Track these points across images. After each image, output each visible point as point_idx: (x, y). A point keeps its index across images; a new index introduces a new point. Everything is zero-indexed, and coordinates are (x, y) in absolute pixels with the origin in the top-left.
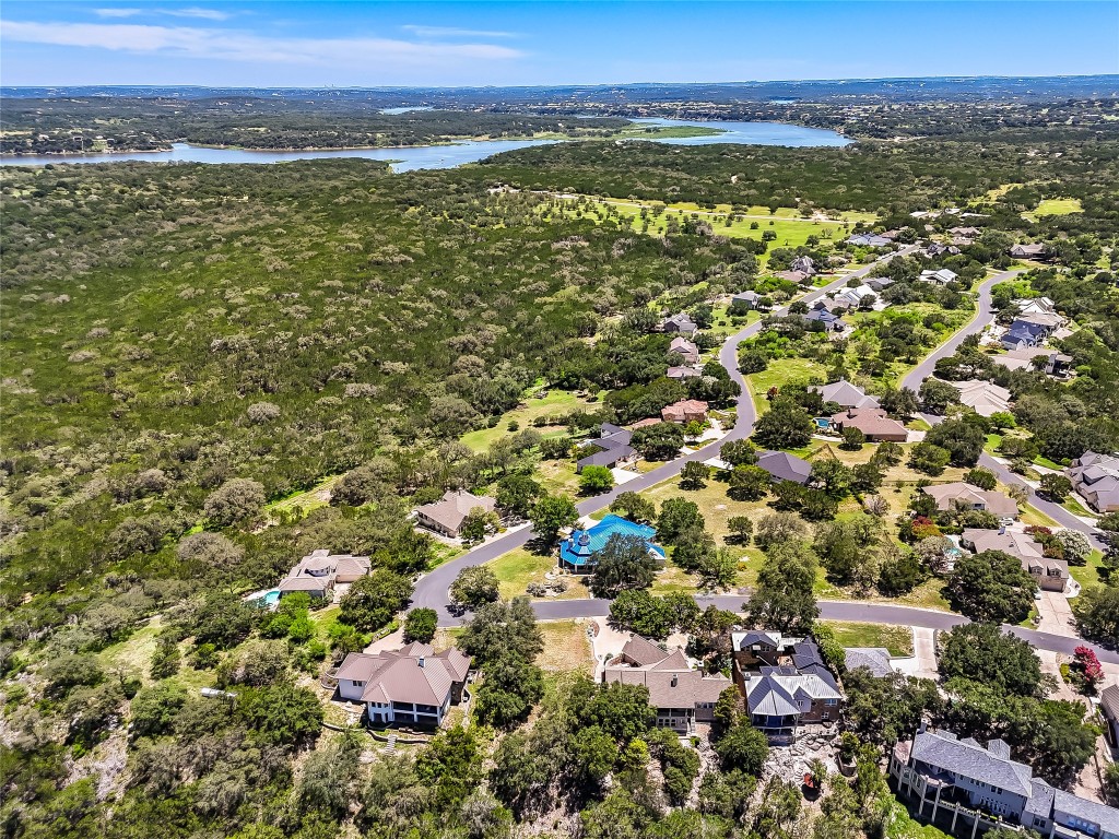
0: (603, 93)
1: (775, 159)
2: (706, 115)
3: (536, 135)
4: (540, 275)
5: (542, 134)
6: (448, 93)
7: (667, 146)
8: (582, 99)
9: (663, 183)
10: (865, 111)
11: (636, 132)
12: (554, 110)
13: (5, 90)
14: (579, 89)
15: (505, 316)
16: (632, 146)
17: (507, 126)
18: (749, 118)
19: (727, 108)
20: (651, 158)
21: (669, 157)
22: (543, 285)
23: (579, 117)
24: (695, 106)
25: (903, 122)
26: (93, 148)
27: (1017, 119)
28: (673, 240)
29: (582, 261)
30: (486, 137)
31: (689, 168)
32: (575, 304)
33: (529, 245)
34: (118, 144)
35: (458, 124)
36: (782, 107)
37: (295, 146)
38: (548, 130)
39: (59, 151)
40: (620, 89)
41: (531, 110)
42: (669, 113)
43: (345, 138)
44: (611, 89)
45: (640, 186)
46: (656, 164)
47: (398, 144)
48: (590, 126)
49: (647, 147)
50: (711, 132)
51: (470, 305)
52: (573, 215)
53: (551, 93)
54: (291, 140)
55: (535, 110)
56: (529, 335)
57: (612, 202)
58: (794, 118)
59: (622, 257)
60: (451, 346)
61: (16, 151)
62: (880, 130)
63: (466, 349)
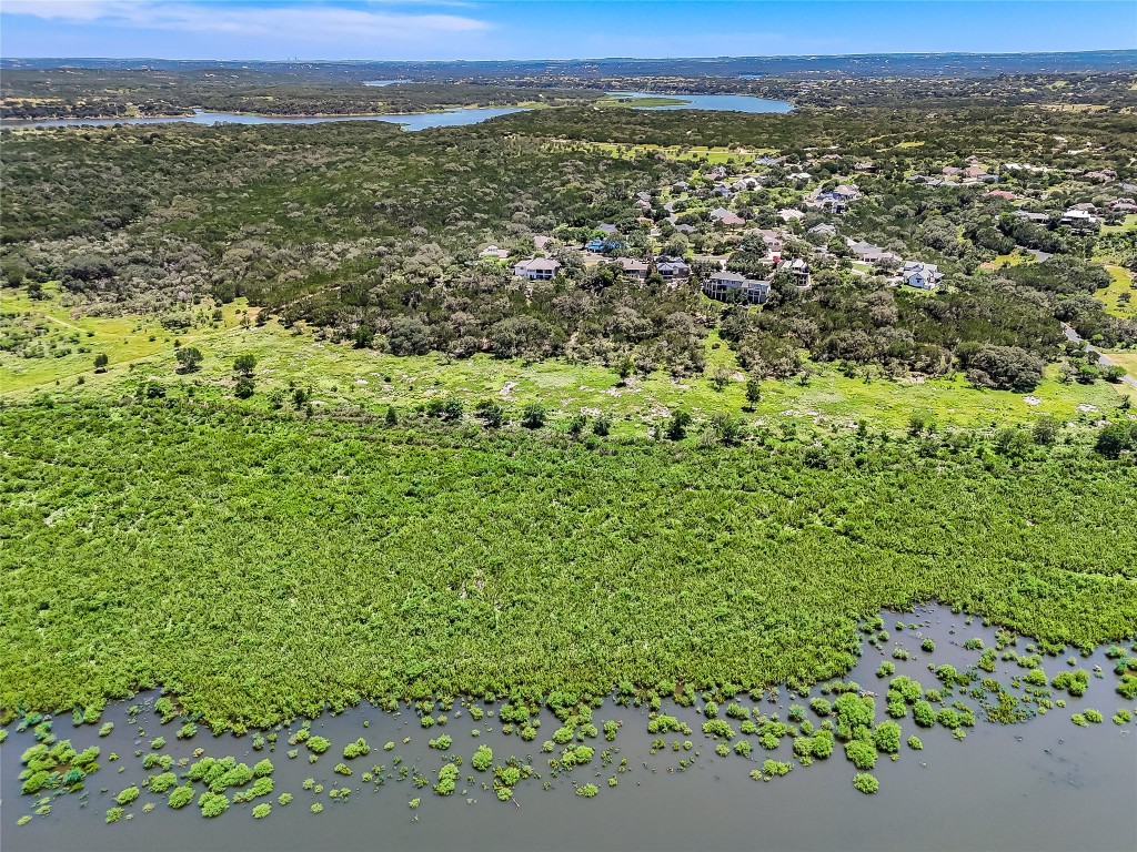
0: (576, 66)
1: (724, 120)
2: (674, 88)
3: (520, 104)
4: (553, 178)
5: (525, 103)
6: (420, 67)
7: (638, 110)
8: (556, 73)
9: (633, 133)
10: (820, 84)
11: (611, 100)
12: (532, 84)
13: (5, 62)
14: (553, 63)
15: (536, 196)
16: (607, 112)
17: (491, 97)
18: (714, 91)
19: (693, 82)
20: (624, 119)
21: (639, 118)
22: (557, 182)
23: (556, 89)
24: (663, 80)
25: (846, 93)
26: (126, 113)
27: (944, 91)
28: (639, 161)
29: (580, 172)
30: (476, 106)
31: (653, 124)
32: (579, 189)
33: (543, 163)
34: (148, 109)
35: (444, 96)
36: (746, 82)
37: (307, 112)
38: (530, 100)
39: (96, 116)
40: (592, 63)
41: (510, 84)
42: (640, 86)
43: (351, 105)
44: (584, 63)
45: (615, 134)
46: (628, 123)
47: (398, 111)
48: (568, 97)
49: (620, 112)
50: (678, 102)
51: (513, 192)
52: (570, 150)
53: (524, 67)
54: (302, 107)
55: (513, 84)
56: (553, 204)
57: (596, 144)
58: (755, 91)
59: (606, 170)
60: (509, 208)
61: (58, 115)
62: (825, 101)
63: (518, 209)
